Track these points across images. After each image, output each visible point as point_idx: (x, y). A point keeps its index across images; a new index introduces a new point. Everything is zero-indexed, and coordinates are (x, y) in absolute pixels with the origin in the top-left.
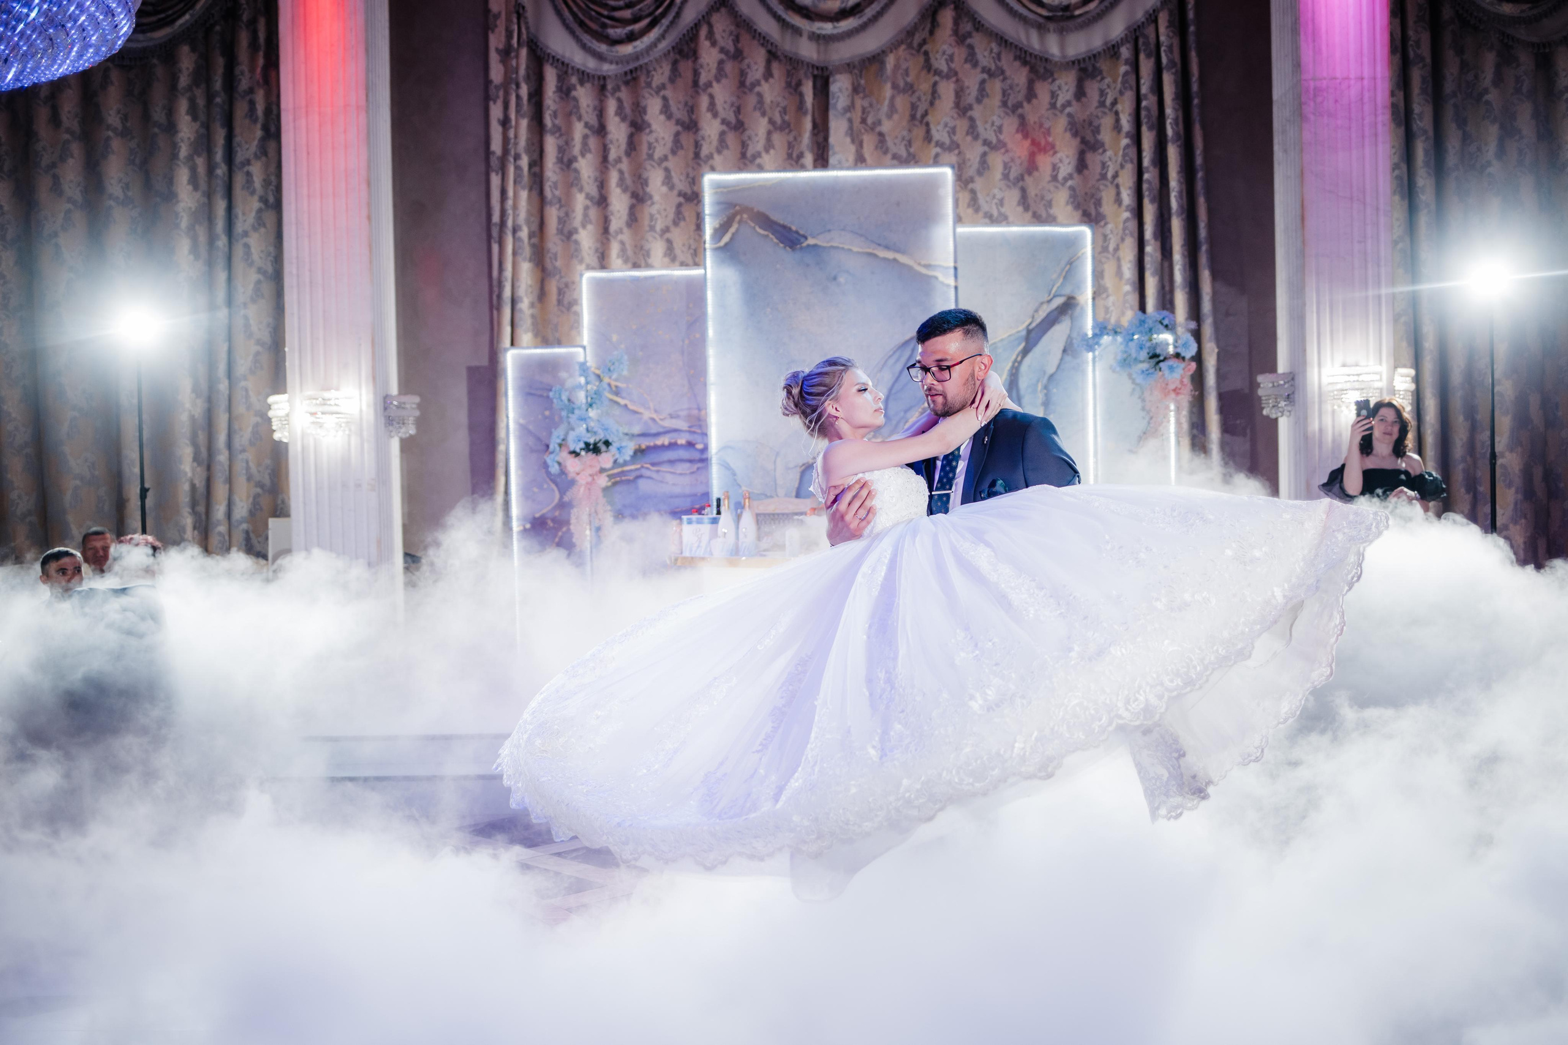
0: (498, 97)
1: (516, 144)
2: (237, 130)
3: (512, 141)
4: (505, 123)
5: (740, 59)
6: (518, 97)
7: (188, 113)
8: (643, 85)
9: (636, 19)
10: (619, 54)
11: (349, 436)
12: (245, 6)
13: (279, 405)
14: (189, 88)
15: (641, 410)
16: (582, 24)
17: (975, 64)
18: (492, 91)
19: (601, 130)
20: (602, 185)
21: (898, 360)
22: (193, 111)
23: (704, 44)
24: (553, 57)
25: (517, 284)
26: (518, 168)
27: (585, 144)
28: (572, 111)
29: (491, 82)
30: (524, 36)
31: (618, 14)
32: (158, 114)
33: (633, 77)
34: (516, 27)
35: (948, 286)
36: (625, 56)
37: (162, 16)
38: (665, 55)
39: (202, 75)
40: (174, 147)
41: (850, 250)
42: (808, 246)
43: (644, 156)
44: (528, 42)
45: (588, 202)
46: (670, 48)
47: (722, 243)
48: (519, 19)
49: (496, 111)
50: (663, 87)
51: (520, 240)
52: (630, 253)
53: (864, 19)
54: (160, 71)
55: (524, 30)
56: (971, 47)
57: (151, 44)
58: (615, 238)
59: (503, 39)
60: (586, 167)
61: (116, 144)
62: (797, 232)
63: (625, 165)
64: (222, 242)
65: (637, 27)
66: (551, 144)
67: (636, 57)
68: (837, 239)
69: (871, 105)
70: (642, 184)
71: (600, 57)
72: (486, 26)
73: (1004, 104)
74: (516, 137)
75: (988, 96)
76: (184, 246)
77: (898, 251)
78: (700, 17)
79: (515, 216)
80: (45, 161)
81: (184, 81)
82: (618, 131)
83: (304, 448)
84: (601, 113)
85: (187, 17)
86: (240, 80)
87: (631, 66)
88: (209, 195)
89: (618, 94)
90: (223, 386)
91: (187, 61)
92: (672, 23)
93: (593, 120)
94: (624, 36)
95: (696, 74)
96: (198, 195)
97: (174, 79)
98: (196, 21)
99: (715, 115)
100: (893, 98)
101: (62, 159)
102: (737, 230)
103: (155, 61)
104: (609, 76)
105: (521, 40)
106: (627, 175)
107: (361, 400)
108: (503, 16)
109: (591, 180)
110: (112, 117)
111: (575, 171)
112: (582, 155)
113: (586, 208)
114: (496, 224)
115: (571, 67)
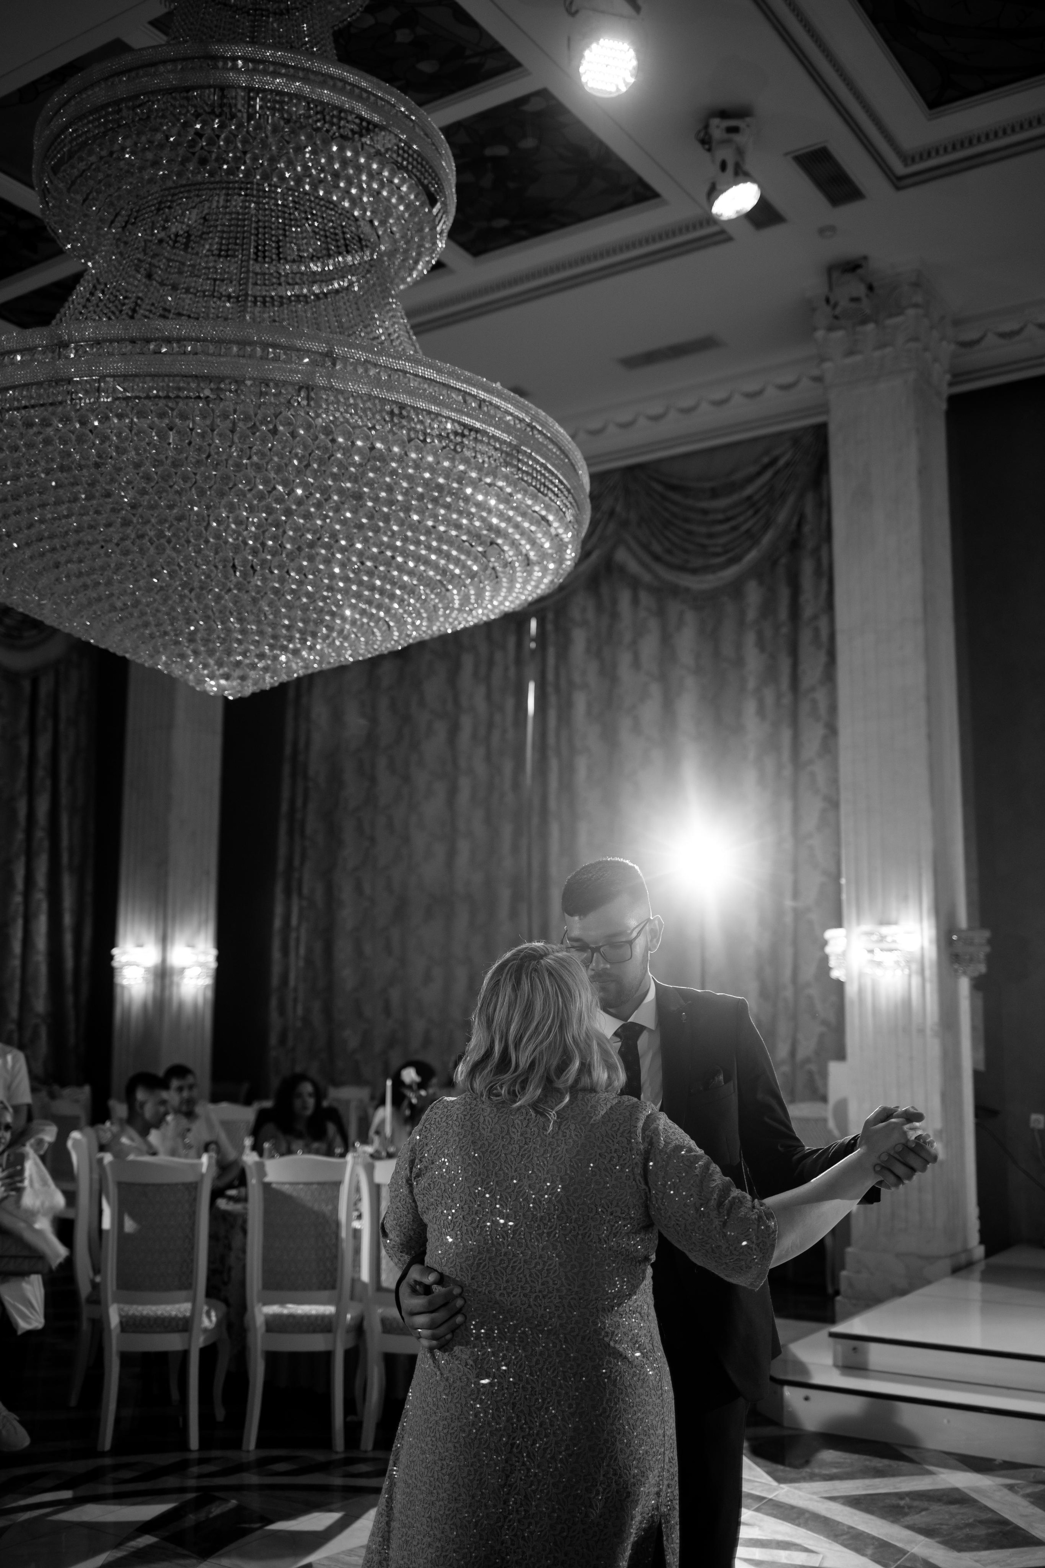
2: (803, 658)
7: (756, 645)
12: (809, 536)
13: (836, 939)
14: (757, 622)
22: (761, 644)
32: (727, 650)
37: (731, 555)
39: (768, 609)
40: (742, 679)
54: (730, 608)
57: (721, 583)
61: (689, 681)
64: (788, 771)
76: (750, 777)
80: (627, 702)
81: (752, 614)
85: (754, 553)
86: (804, 608)
88: (776, 725)
91: (753, 594)
96: (767, 726)
97: (742, 613)
98: (763, 557)
101: (643, 700)
103: (725, 599)
107: (922, 935)
110: (686, 656)
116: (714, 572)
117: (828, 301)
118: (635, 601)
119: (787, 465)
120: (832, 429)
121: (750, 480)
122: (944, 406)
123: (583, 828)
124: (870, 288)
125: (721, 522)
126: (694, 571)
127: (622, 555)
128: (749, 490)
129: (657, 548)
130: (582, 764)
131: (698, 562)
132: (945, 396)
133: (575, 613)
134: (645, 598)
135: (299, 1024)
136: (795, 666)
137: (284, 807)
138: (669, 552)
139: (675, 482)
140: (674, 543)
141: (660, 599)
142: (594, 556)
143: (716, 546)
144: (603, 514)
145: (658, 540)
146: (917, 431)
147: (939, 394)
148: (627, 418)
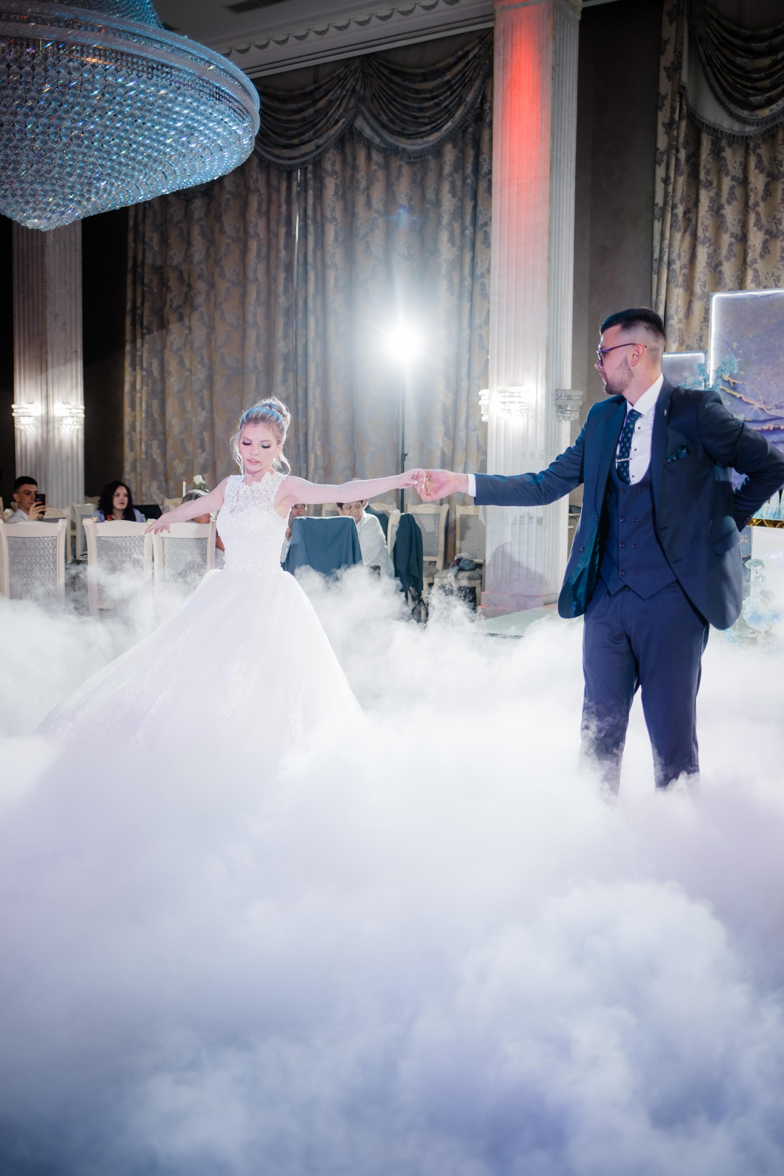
0: (662, 161)
1: (674, 197)
2: (480, 202)
3: (672, 194)
4: (666, 180)
6: (677, 160)
7: (449, 192)
8: (780, 141)
9: (774, 87)
10: (759, 117)
11: (528, 420)
13: (485, 396)
14: (451, 174)
15: (753, 402)
16: (730, 97)
18: (659, 156)
19: (744, 182)
20: (744, 225)
22: (453, 191)
24: (707, 125)
25: (669, 305)
26: (674, 215)
27: (731, 193)
28: (721, 169)
29: (658, 149)
30: (685, 111)
31: (758, 84)
32: (430, 195)
33: (770, 137)
34: (678, 104)
36: (763, 118)
37: (434, 125)
39: (459, 165)
40: (439, 216)
43: (779, 200)
44: (688, 115)
45: (733, 240)
48: (681, 98)
49: (660, 172)
51: (674, 271)
52: (763, 279)
54: (432, 164)
55: (684, 106)
57: (427, 145)
58: (751, 267)
59: (668, 115)
60: (730, 213)
63: (761, 208)
64: (467, 282)
65: (774, 93)
66: (705, 197)
67: (773, 117)
70: (775, 223)
71: (744, 121)
72: (658, 107)
74: (674, 191)
76: (443, 286)
79: (670, 253)
80: (362, 232)
81: (447, 169)
82: (758, 181)
83: (498, 426)
84: (745, 168)
85: (450, 124)
86: (483, 165)
87: (769, 126)
88: (461, 249)
89: (758, 151)
90: (464, 384)
91: (450, 154)
93: (738, 172)
94: (764, 102)
96: (455, 250)
97: (441, 168)
98: (456, 126)
101: (372, 230)
103: (430, 157)
104: (751, 137)
105: (682, 115)
106: (763, 217)
107: (537, 393)
108: (669, 97)
109: (735, 223)
110: (402, 198)
111: (723, 216)
112: (729, 203)
113: (731, 244)
114: (656, 259)
115: (722, 132)
116: (422, 137)
118: (369, 158)
119: (475, 57)
120: (497, 33)
121: (449, 68)
122: (579, 18)
123: (332, 321)
125: (428, 100)
126: (409, 136)
127: (359, 123)
128: (448, 77)
129: (384, 118)
130: (331, 275)
131: (413, 129)
132: (580, 10)
133: (328, 165)
134: (376, 156)
135: (143, 456)
136: (475, 208)
137: (129, 306)
138: (392, 121)
139: (398, 68)
140: (395, 115)
141: (386, 157)
142: (340, 123)
143: (424, 117)
144: (347, 91)
145: (385, 112)
146: (554, 37)
147: (574, 8)
148: (342, 23)
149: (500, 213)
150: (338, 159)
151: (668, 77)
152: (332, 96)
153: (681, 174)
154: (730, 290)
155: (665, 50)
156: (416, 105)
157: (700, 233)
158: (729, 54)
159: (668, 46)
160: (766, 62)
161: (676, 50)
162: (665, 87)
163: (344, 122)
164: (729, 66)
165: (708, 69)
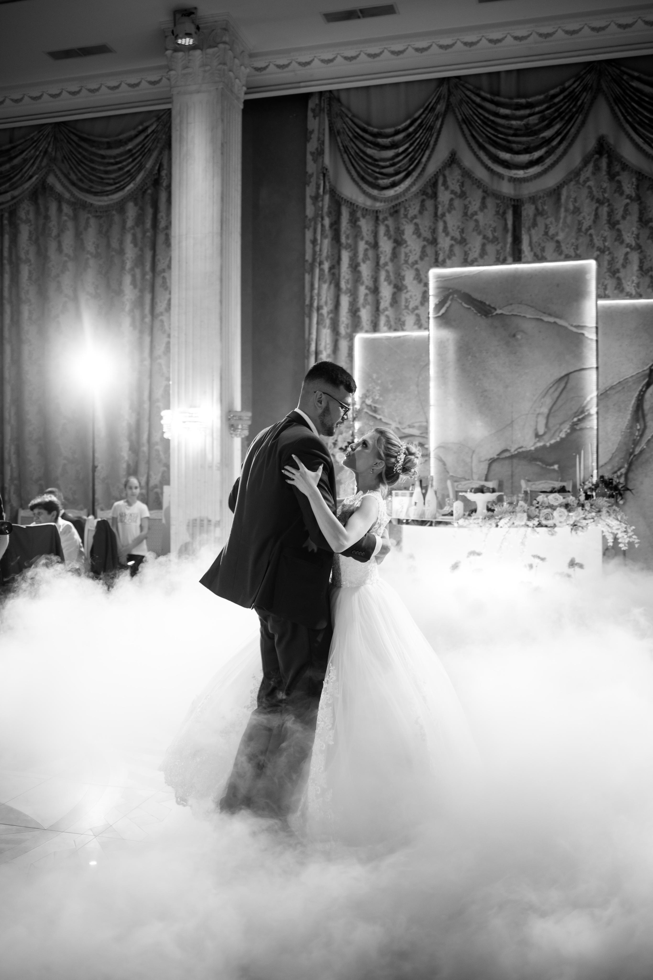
0: (310, 226)
1: (320, 255)
2: (158, 252)
3: (318, 253)
4: (314, 242)
5: (464, 198)
6: (323, 226)
7: (132, 242)
8: (402, 216)
9: (397, 173)
10: (386, 196)
11: (205, 438)
12: (165, 177)
13: (166, 416)
14: (133, 228)
15: (390, 422)
16: (363, 178)
17: (622, 193)
18: (307, 222)
19: (375, 245)
20: (376, 280)
21: (556, 390)
22: (135, 242)
23: (441, 188)
24: (345, 200)
25: (319, 343)
26: (321, 270)
27: (365, 255)
28: (357, 235)
29: (306, 217)
30: (328, 187)
31: (384, 171)
32: (115, 244)
33: (395, 212)
34: (322, 182)
35: (591, 339)
36: (389, 197)
37: (118, 185)
38: (415, 195)
39: (140, 220)
40: (123, 263)
41: (524, 317)
42: (497, 314)
43: (402, 262)
44: (330, 191)
45: (367, 291)
46: (418, 191)
47: (440, 314)
48: (324, 177)
49: (309, 235)
50: (415, 217)
51: (322, 315)
52: (392, 323)
53: (546, 166)
54: (117, 218)
55: (327, 184)
56: (619, 182)
57: (112, 202)
58: (383, 313)
59: (314, 190)
60: (365, 270)
61: (92, 262)
62: (489, 306)
63: (390, 267)
64: (148, 320)
65: (397, 178)
66: (345, 256)
67: (397, 197)
68: (516, 310)
69: (551, 223)
70: (400, 279)
71: (375, 198)
72: (305, 183)
73: (640, 219)
74: (321, 250)
75: (630, 214)
76: (126, 321)
77: (557, 317)
78: (438, 170)
79: (319, 300)
81: (130, 223)
82: (386, 246)
83: (179, 444)
84: (376, 235)
85: (132, 185)
86: (161, 221)
87: (393, 203)
88: (142, 291)
89: (386, 222)
90: (146, 406)
91: (131, 211)
92: (420, 174)
93: (371, 239)
94: (389, 185)
95: (436, 208)
96: (137, 291)
97: (124, 222)
98: (137, 188)
99: (447, 234)
100: (565, 217)
101: (63, 272)
102: (450, 305)
103: (114, 212)
104: (380, 211)
105: (325, 190)
106: (391, 274)
107: (213, 414)
108: (315, 176)
109: (369, 278)
110: (90, 247)
111: (359, 272)
112: (364, 262)
113: (366, 295)
114: (307, 305)
115: (357, 206)
116: (108, 195)
117: (173, 32)
118: (60, 210)
119: (153, 132)
120: (174, 113)
121: (131, 139)
122: (241, 106)
123: (26, 349)
124: (198, 28)
125: (113, 164)
126: (96, 194)
127: (51, 180)
128: (129, 146)
129: (73, 177)
130: (25, 310)
131: (99, 188)
132: (243, 100)
133: (22, 214)
134: (66, 209)
136: (154, 256)
138: (81, 180)
139: (85, 136)
140: (83, 175)
141: (75, 210)
142: (34, 179)
143: (109, 179)
144: (40, 152)
145: (74, 172)
146: (222, 120)
147: (238, 98)
148: (55, 91)
149: (179, 261)
150: (32, 209)
151: (313, 160)
152: (26, 155)
153: (326, 237)
154: (367, 332)
155: (311, 138)
156: (102, 168)
157: (343, 285)
158: (361, 146)
159: (313, 136)
160: (390, 153)
161: (319, 139)
162: (311, 167)
163: (37, 178)
164: (361, 155)
165: (345, 156)
